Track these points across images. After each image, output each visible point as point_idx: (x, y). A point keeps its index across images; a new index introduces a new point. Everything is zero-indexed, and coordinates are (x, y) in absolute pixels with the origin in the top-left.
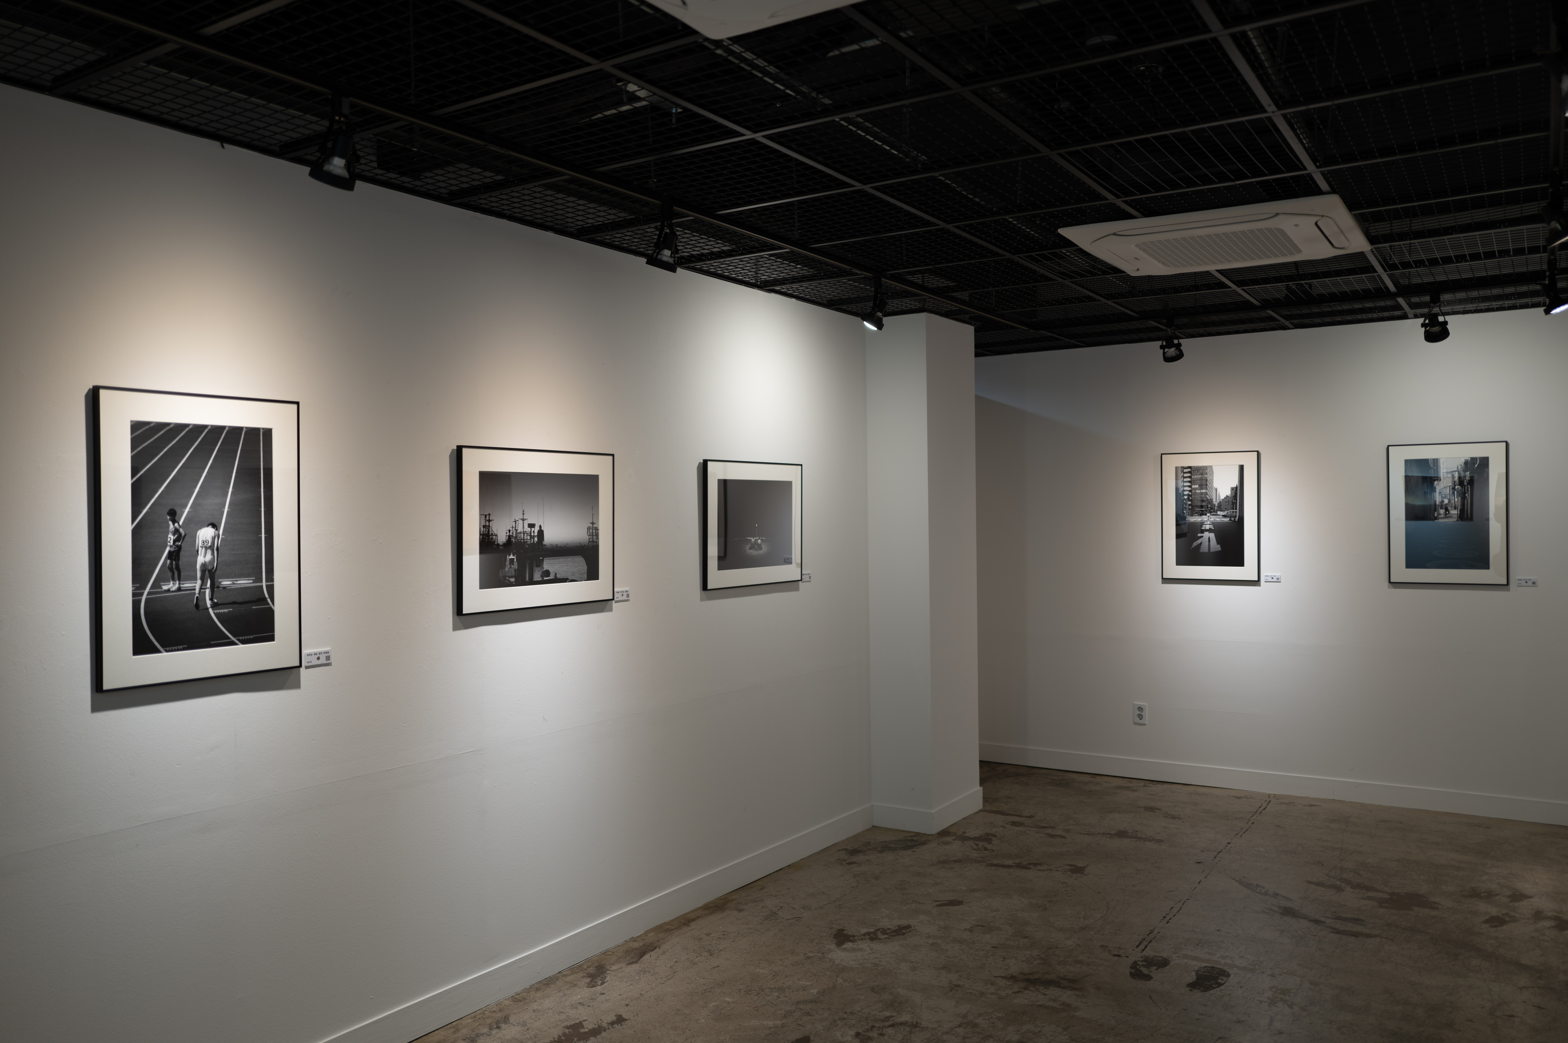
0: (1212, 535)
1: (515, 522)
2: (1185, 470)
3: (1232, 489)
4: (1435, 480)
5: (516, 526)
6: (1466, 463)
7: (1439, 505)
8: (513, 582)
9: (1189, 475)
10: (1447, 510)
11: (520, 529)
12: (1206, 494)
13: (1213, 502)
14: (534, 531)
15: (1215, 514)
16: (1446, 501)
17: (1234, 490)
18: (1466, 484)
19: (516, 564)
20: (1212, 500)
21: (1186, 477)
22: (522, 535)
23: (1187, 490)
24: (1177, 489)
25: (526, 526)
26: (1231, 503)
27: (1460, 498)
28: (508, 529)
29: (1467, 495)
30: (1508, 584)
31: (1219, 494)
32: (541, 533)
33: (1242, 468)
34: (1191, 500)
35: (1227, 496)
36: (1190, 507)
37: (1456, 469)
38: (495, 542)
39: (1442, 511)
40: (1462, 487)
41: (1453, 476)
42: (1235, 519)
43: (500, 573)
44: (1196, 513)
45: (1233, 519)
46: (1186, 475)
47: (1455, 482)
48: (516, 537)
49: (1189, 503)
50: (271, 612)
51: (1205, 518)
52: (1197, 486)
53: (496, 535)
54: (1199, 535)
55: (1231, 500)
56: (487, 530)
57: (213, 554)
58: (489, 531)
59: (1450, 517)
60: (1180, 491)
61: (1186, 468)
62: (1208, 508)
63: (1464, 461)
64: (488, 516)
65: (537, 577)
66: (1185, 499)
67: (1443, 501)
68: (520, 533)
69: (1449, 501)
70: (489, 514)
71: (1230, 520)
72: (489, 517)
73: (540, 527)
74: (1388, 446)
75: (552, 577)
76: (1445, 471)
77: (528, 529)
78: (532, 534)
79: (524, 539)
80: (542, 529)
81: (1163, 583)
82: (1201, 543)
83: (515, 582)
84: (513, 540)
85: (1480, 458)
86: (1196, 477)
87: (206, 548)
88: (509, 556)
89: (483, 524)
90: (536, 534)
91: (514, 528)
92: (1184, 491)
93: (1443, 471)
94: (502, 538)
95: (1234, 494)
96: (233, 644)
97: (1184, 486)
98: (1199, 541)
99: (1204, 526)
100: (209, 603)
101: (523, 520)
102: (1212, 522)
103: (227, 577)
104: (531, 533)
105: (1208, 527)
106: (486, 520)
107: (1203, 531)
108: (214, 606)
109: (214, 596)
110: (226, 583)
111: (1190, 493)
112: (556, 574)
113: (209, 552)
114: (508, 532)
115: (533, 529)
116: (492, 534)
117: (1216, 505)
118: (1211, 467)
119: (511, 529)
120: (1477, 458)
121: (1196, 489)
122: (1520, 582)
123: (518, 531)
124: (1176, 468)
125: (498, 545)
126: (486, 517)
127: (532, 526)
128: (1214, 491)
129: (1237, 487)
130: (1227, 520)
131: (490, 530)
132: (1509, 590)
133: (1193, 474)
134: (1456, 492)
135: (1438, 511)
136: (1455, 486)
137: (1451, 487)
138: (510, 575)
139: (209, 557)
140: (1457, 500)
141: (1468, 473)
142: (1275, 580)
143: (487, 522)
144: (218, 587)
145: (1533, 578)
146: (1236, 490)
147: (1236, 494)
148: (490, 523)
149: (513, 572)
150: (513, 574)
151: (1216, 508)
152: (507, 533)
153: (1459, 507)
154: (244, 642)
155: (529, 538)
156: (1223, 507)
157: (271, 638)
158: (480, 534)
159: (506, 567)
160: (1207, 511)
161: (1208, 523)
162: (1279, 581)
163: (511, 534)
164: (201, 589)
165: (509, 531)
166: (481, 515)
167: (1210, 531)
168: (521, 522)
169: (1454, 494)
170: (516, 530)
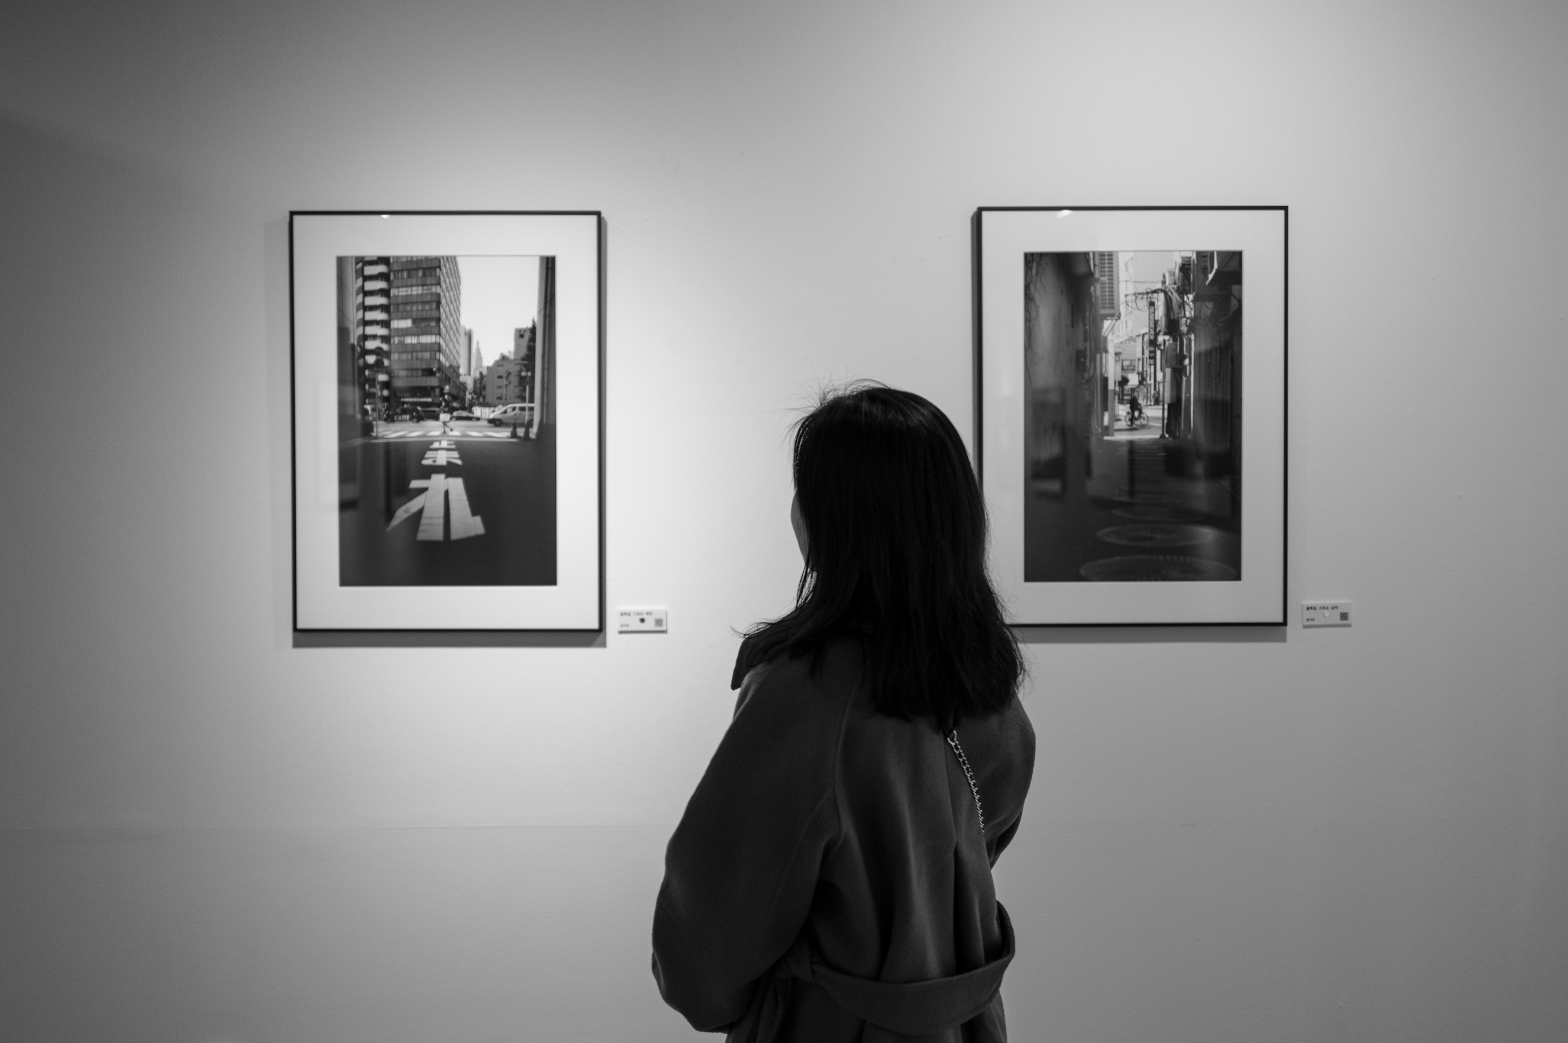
0: (456, 485)
2: (370, 270)
3: (520, 334)
4: (1105, 317)
6: (1185, 268)
9: (381, 285)
12: (437, 348)
13: (458, 376)
15: (465, 414)
17: (526, 337)
18: (1184, 329)
20: (455, 369)
21: (372, 293)
23: (374, 337)
24: (343, 332)
26: (514, 380)
27: (1168, 371)
29: (1187, 362)
30: (1285, 623)
31: (478, 350)
33: (549, 265)
34: (388, 372)
35: (504, 358)
36: (386, 393)
37: (1159, 286)
40: (1175, 340)
41: (1152, 304)
42: (527, 433)
44: (404, 412)
45: (521, 432)
46: (370, 286)
47: (1156, 323)
49: (382, 377)
51: (432, 429)
52: (407, 324)
54: (415, 484)
55: (514, 370)
59: (1143, 427)
60: (353, 340)
61: (372, 263)
62: (442, 394)
63: (1179, 261)
66: (367, 366)
71: (514, 435)
74: (981, 210)
76: (1131, 290)
81: (297, 644)
82: (420, 512)
85: (1220, 253)
86: (403, 292)
92: (365, 337)
93: (1125, 288)
95: (524, 351)
97: (366, 323)
98: (414, 506)
99: (429, 454)
102: (457, 443)
105: (442, 458)
107: (428, 472)
111: (385, 347)
117: (470, 386)
118: (452, 260)
120: (1212, 253)
121: (405, 332)
122: (1311, 614)
124: (341, 261)
128: (463, 340)
129: (533, 330)
130: (502, 434)
132: (1283, 639)
133: (395, 283)
134: (1158, 353)
135: (1113, 409)
136: (1156, 335)
137: (1146, 338)
140: (1162, 376)
141: (1191, 297)
142: (650, 625)
145: (1343, 601)
146: (533, 339)
147: (531, 349)
151: (468, 397)
153: (1167, 396)
156: (490, 393)
160: (439, 405)
161: (444, 444)
162: (663, 628)
167: (449, 470)
169: (1153, 358)
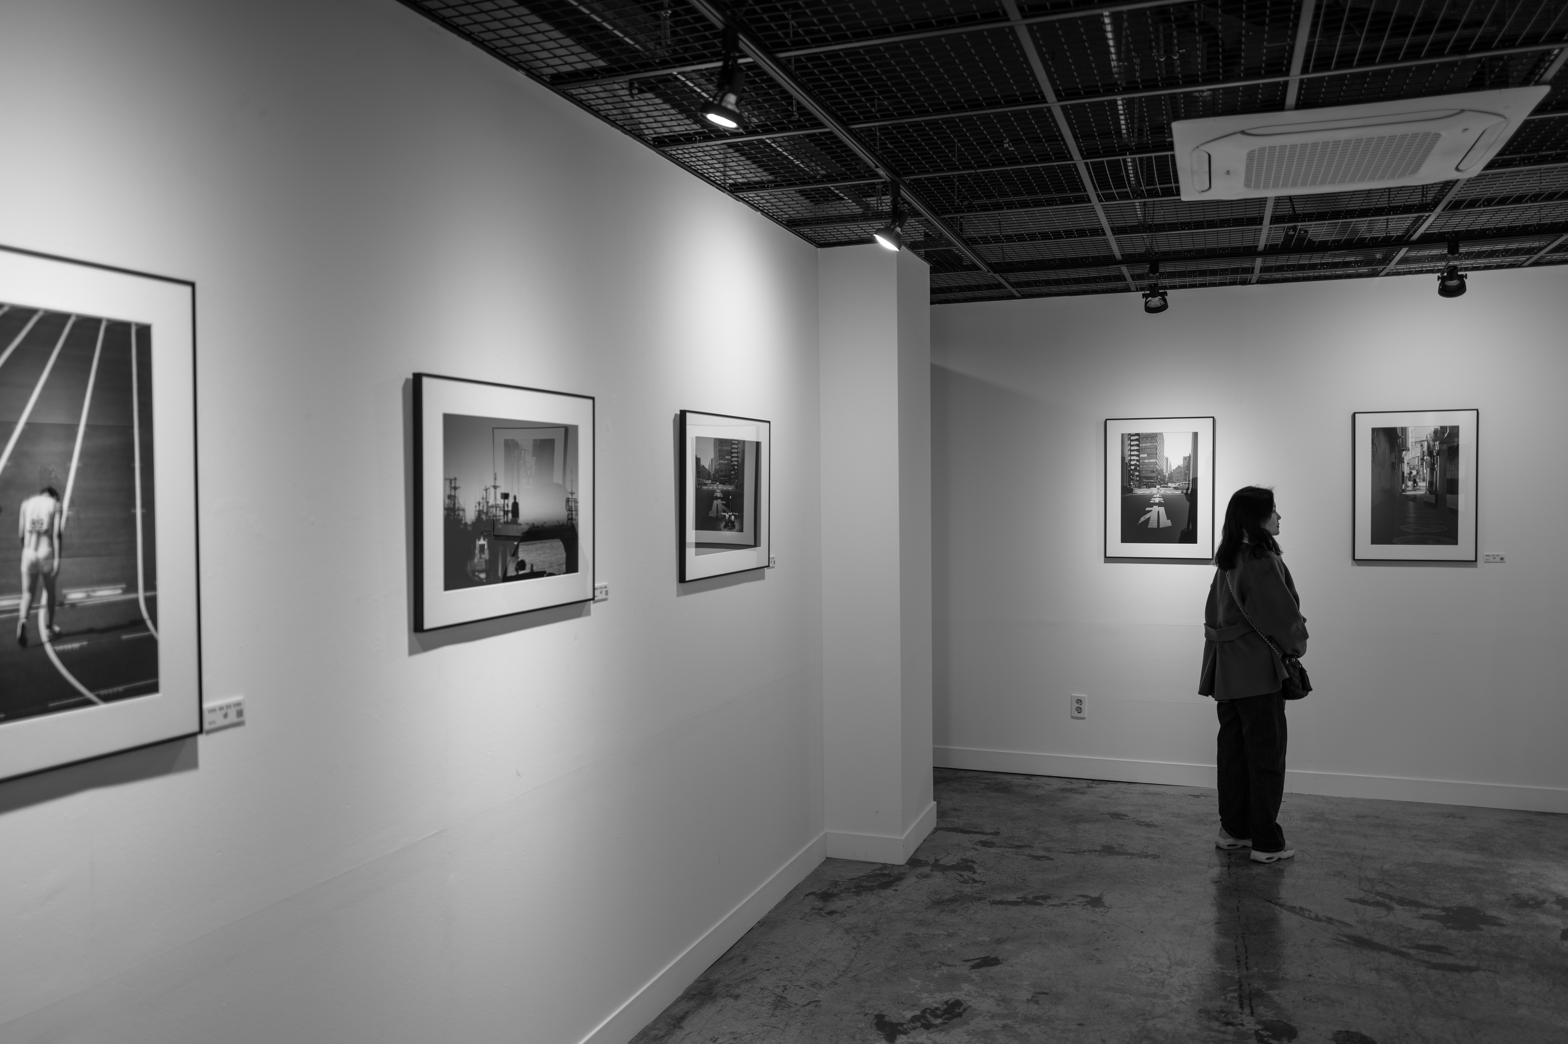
0: (1162, 510)
1: (486, 490)
2: (1132, 438)
3: (1185, 458)
4: (1403, 450)
5: (486, 496)
6: (1436, 432)
7: (1407, 477)
8: (483, 579)
9: (1137, 443)
10: (1415, 482)
11: (492, 502)
12: (1156, 464)
13: (1163, 473)
14: (507, 505)
15: (1165, 485)
16: (1414, 472)
17: (1187, 459)
18: (1435, 454)
19: (487, 552)
20: (1162, 470)
21: (1133, 445)
22: (494, 509)
23: (1134, 460)
24: (1123, 459)
25: (499, 496)
26: (1183, 474)
27: (1428, 469)
28: (477, 501)
29: (1436, 466)
30: (1476, 560)
31: (1170, 465)
32: (515, 505)
33: (1195, 435)
34: (1139, 471)
35: (1179, 466)
36: (1138, 479)
37: (1425, 439)
38: (462, 520)
39: (1410, 484)
40: (1431, 458)
41: (1422, 445)
42: (1187, 492)
43: (469, 566)
44: (1144, 485)
45: (1185, 491)
46: (1133, 443)
47: (1423, 452)
48: (487, 513)
49: (1137, 473)
50: (150, 646)
51: (1153, 490)
52: (1146, 455)
53: (464, 510)
54: (1147, 509)
55: (1183, 470)
56: (453, 502)
57: (51, 544)
58: (454, 504)
59: (1418, 489)
60: (1127, 461)
61: (1133, 435)
62: (1157, 479)
63: (1433, 430)
64: (453, 482)
65: (511, 572)
66: (1131, 470)
67: (1411, 473)
68: (492, 507)
69: (1418, 473)
70: (455, 479)
71: (1182, 493)
72: (455, 482)
73: (515, 498)
74: (1355, 413)
75: (527, 570)
76: (1414, 440)
77: (500, 502)
78: (506, 509)
79: (496, 516)
80: (517, 501)
81: (1105, 562)
82: (1150, 518)
83: (487, 578)
84: (484, 517)
85: (1450, 427)
86: (1144, 445)
87: (39, 534)
88: (479, 540)
89: (448, 493)
90: (510, 508)
91: (485, 500)
92: (1131, 460)
93: (1411, 440)
94: (470, 516)
95: (1186, 464)
96: (88, 703)
97: (1131, 455)
98: (1147, 516)
99: (1152, 499)
100: (44, 634)
101: (495, 487)
102: (1162, 495)
103: (78, 584)
104: (504, 507)
105: (1157, 500)
106: (451, 488)
107: (1152, 505)
108: (55, 638)
109: (55, 619)
110: (75, 596)
111: (1138, 463)
112: (532, 566)
113: (44, 541)
114: (477, 505)
115: (506, 501)
116: (459, 508)
117: (1167, 476)
118: (1161, 434)
119: (481, 501)
120: (1447, 427)
121: (1144, 458)
122: (1488, 558)
123: (490, 504)
124: (1123, 435)
125: (466, 524)
126: (451, 483)
127: (505, 496)
128: (1165, 461)
129: (1190, 457)
130: (1179, 492)
131: (456, 501)
132: (1476, 567)
133: (1141, 442)
134: (1424, 463)
135: (1406, 483)
136: (1424, 456)
137: (1420, 458)
138: (479, 568)
139: (44, 550)
140: (1426, 471)
141: (1438, 443)
143: (453, 491)
144: (62, 604)
145: (1501, 553)
146: (1189, 460)
147: (1189, 464)
148: (457, 491)
149: (484, 564)
150: (484, 567)
151: (1167, 480)
152: (476, 507)
153: (1428, 479)
154: (106, 699)
155: (502, 513)
156: (1174, 479)
157: (153, 688)
158: (445, 509)
159: (476, 557)
160: (1156, 483)
161: (1158, 496)
163: (481, 508)
164: (30, 608)
165: (479, 503)
166: (445, 479)
167: (1159, 504)
168: (492, 490)
169: (1423, 465)
170: (487, 503)
